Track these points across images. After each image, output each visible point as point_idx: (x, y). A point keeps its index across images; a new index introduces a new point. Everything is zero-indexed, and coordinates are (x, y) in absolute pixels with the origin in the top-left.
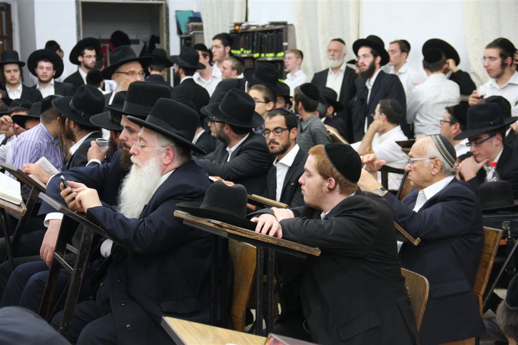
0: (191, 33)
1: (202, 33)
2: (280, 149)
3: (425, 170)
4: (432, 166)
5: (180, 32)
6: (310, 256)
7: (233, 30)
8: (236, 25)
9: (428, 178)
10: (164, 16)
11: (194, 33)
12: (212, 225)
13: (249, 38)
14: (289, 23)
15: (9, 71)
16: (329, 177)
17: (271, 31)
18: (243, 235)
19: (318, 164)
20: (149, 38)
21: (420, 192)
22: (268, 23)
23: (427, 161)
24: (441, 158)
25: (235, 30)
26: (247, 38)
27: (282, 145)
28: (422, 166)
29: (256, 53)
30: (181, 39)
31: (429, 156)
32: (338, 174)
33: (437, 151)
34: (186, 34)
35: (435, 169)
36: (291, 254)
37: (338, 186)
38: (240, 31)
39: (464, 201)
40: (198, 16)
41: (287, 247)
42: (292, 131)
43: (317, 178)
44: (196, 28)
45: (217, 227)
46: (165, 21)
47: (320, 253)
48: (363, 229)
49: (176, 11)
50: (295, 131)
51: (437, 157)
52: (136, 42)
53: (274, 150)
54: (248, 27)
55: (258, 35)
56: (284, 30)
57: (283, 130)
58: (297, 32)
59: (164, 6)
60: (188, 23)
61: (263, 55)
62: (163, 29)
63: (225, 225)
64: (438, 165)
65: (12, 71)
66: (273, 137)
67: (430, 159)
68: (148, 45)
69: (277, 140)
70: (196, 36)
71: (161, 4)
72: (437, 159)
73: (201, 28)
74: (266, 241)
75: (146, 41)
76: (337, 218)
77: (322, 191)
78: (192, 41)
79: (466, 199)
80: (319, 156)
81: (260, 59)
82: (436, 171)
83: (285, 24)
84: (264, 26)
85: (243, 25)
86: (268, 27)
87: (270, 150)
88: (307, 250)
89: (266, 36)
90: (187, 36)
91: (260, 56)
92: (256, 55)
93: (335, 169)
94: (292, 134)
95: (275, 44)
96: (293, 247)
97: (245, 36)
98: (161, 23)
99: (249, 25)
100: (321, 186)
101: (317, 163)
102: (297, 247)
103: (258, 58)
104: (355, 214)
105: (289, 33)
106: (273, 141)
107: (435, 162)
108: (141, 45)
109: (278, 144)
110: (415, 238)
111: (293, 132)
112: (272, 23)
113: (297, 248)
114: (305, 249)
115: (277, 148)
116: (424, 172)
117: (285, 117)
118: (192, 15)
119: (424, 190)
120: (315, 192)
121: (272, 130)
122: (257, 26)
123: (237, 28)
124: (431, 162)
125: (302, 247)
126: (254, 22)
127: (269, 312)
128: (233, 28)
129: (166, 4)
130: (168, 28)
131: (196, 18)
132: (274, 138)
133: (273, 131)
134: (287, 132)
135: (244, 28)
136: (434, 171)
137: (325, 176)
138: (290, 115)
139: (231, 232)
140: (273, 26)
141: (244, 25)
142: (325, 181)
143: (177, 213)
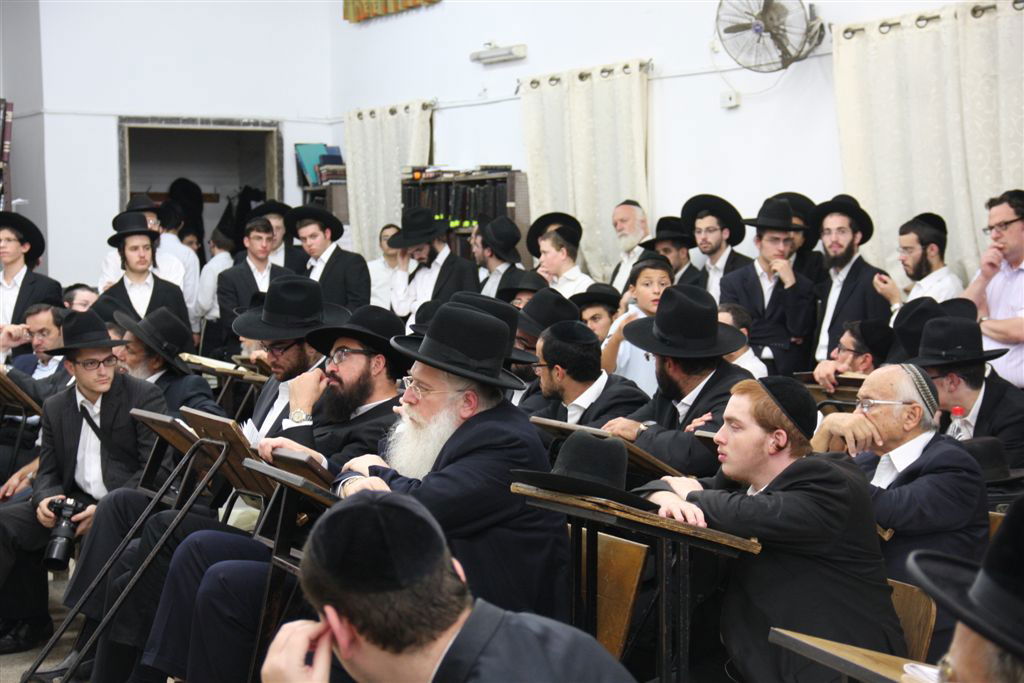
0: (325, 184)
1: (345, 184)
3: (895, 421)
4: (905, 415)
5: (302, 180)
6: (745, 555)
7: (408, 180)
8: (415, 170)
9: (898, 435)
10: (275, 153)
11: (331, 184)
12: (590, 505)
13: (439, 193)
14: (514, 168)
15: (136, 248)
16: (777, 429)
17: (482, 182)
18: (641, 520)
19: (756, 408)
20: (238, 190)
21: (884, 458)
22: (479, 169)
23: (898, 406)
24: (921, 403)
25: (413, 179)
26: (436, 193)
28: (889, 413)
29: (453, 219)
30: (305, 193)
31: (901, 399)
32: (789, 424)
33: (915, 392)
34: (316, 185)
35: (910, 421)
36: (715, 551)
37: (789, 445)
38: (422, 181)
39: (965, 474)
40: (336, 154)
41: (709, 539)
43: (755, 432)
44: (334, 174)
45: (597, 508)
46: (276, 162)
47: (760, 548)
48: (825, 509)
49: (296, 145)
51: (915, 402)
52: (214, 198)
54: (439, 174)
55: (457, 188)
56: (508, 181)
58: (531, 184)
59: (275, 135)
60: (320, 166)
61: (466, 224)
62: (272, 175)
63: (613, 504)
64: (915, 416)
65: (141, 249)
67: (904, 403)
68: (236, 203)
70: (334, 188)
71: (271, 132)
72: (915, 405)
73: (343, 175)
74: (676, 530)
75: (231, 196)
76: (787, 493)
77: (763, 452)
78: (327, 198)
79: (968, 471)
80: (757, 397)
81: (462, 231)
82: (912, 424)
83: (507, 169)
84: (468, 174)
85: (427, 171)
86: (476, 176)
88: (740, 543)
89: (473, 190)
90: (317, 188)
91: (461, 226)
92: (454, 224)
93: (784, 417)
95: (491, 204)
96: (719, 540)
97: (432, 191)
98: (268, 165)
99: (439, 171)
100: (761, 444)
101: (753, 409)
102: (724, 539)
103: (457, 228)
104: (813, 485)
105: (517, 186)
107: (911, 410)
108: (223, 204)
110: (886, 529)
112: (485, 169)
113: (725, 541)
114: (736, 542)
116: (892, 424)
118: (325, 153)
119: (891, 453)
120: (750, 455)
122: (456, 173)
123: (417, 175)
124: (904, 409)
125: (733, 539)
126: (447, 166)
127: (682, 646)
128: (410, 176)
129: (278, 132)
130: (281, 174)
131: (333, 157)
135: (431, 175)
136: (908, 424)
137: (769, 427)
139: (623, 515)
140: (486, 172)
141: (430, 171)
142: (768, 436)
143: (517, 487)
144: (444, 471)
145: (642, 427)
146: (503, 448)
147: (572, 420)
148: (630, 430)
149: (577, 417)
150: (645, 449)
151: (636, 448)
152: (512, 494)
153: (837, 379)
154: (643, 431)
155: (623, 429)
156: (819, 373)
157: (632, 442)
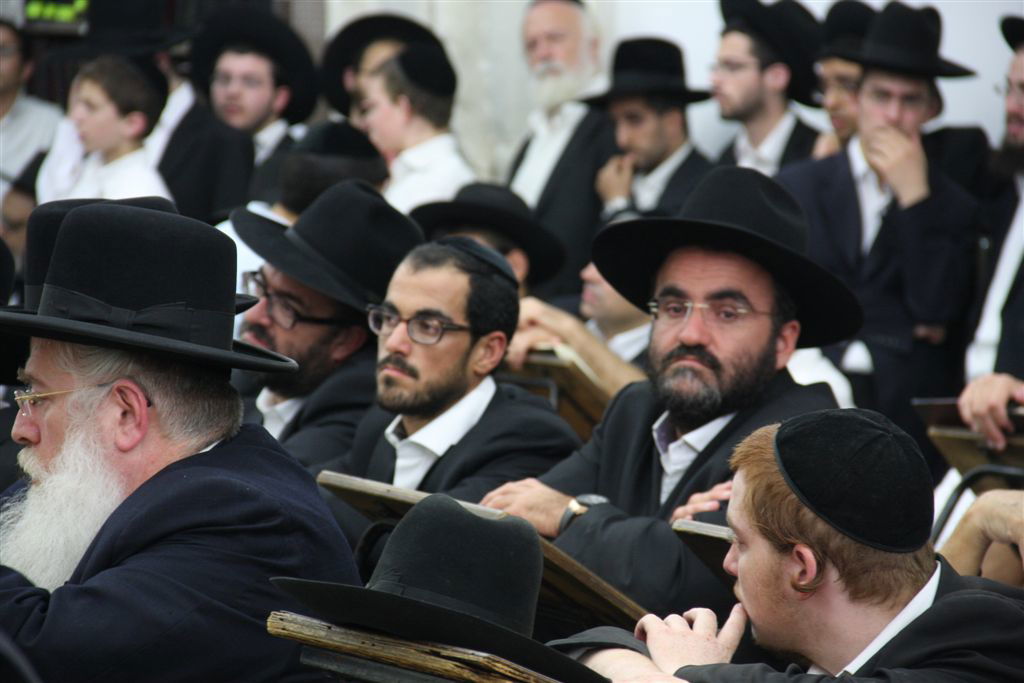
2: (417, 395)
12: (449, 665)
16: (794, 545)
19: (753, 496)
27: (427, 384)
32: (820, 528)
42: (484, 340)
45: (467, 674)
50: (496, 343)
53: (396, 391)
57: (448, 327)
66: (403, 342)
69: (416, 360)
77: (784, 595)
87: (381, 388)
93: (807, 512)
94: (480, 352)
101: (750, 495)
106: (398, 359)
109: (413, 373)
111: (489, 347)
115: (406, 389)
117: (472, 282)
121: (406, 316)
132: (404, 348)
133: (408, 322)
134: (464, 339)
138: (496, 277)
142: (786, 560)
143: (285, 622)
144: (94, 582)
145: (574, 506)
146: (235, 533)
147: (406, 479)
148: (546, 511)
149: (418, 475)
150: (578, 557)
151: (559, 553)
152: (269, 635)
153: (1013, 417)
154: (575, 516)
155: (530, 508)
156: (971, 404)
157: (549, 538)
